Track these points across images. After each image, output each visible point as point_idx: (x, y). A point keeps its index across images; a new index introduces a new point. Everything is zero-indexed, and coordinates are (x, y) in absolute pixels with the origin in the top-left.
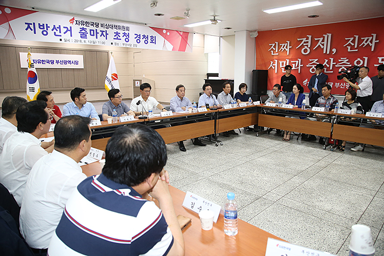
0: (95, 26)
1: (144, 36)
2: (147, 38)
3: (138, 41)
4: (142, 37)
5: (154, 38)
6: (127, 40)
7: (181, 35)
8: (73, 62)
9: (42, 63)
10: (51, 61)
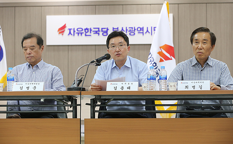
8: (150, 31)
9: (86, 35)
10: (103, 30)
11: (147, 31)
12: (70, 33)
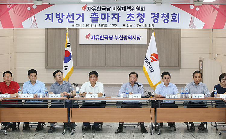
0: (106, 9)
1: (163, 15)
2: (168, 16)
3: (156, 21)
4: (160, 16)
5: (177, 16)
6: (142, 20)
7: (217, 9)
8: (135, 37)
9: (101, 39)
10: (110, 37)
11: (134, 38)
12: (92, 38)
